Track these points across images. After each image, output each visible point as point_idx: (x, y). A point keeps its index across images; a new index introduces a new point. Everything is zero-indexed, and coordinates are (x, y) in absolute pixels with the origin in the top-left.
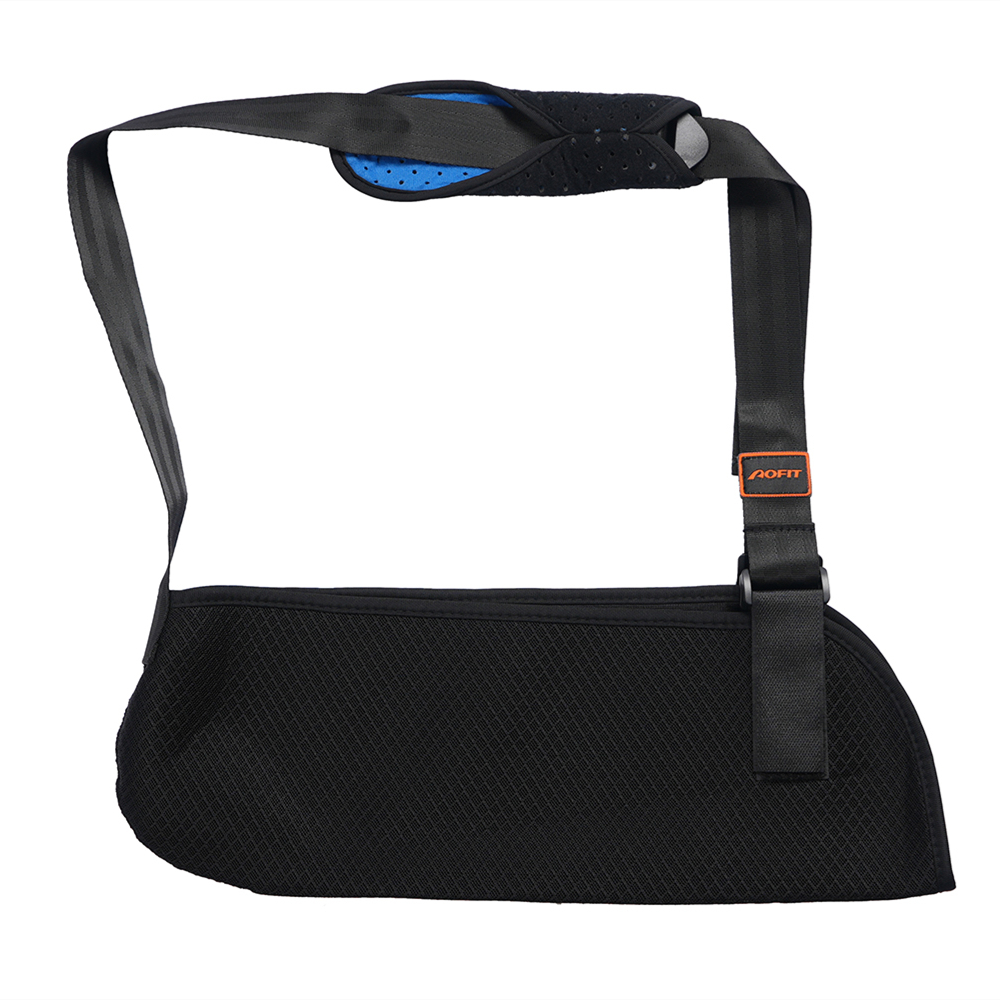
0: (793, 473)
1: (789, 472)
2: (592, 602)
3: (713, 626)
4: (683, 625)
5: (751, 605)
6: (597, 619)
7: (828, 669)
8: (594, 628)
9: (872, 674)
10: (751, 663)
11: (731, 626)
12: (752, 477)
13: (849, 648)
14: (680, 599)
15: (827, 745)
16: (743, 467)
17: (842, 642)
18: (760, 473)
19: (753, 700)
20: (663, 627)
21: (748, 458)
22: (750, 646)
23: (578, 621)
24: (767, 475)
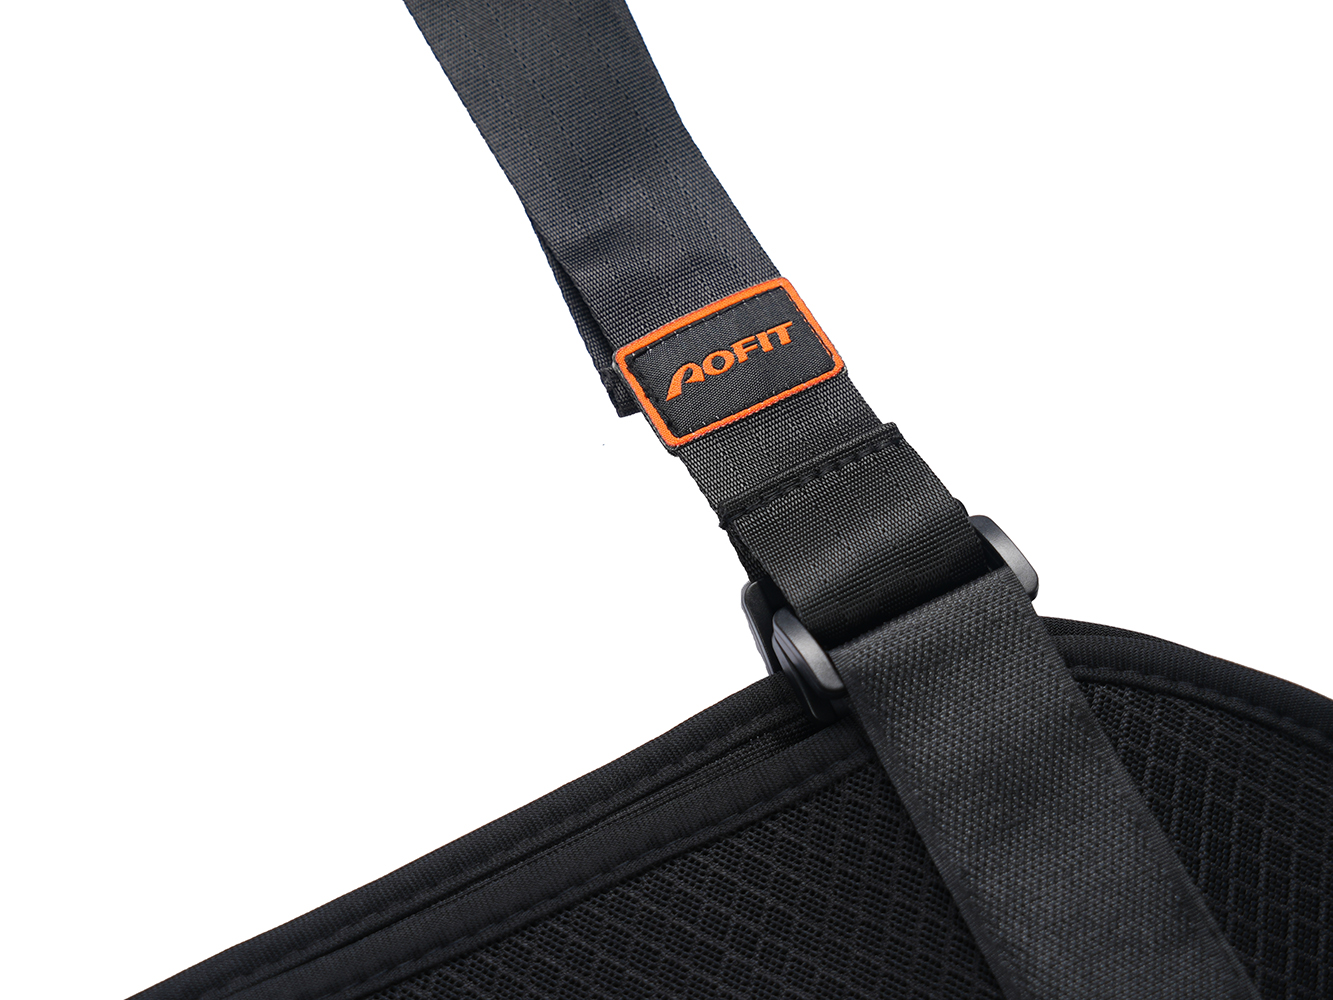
0: (773, 338)
1: (763, 338)
2: (407, 906)
3: (767, 807)
4: (687, 842)
5: (842, 693)
6: (443, 943)
7: (1133, 763)
8: (447, 971)
9: (1254, 721)
10: (922, 850)
11: (817, 781)
12: (675, 389)
13: (1156, 681)
14: (643, 785)
15: (1240, 967)
16: (640, 377)
17: (1129, 675)
18: (689, 373)
19: (980, 943)
20: (635, 877)
21: (642, 352)
22: (898, 806)
23: (393, 976)
24: (711, 371)
